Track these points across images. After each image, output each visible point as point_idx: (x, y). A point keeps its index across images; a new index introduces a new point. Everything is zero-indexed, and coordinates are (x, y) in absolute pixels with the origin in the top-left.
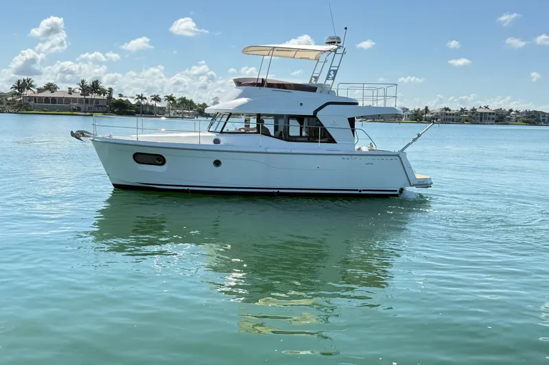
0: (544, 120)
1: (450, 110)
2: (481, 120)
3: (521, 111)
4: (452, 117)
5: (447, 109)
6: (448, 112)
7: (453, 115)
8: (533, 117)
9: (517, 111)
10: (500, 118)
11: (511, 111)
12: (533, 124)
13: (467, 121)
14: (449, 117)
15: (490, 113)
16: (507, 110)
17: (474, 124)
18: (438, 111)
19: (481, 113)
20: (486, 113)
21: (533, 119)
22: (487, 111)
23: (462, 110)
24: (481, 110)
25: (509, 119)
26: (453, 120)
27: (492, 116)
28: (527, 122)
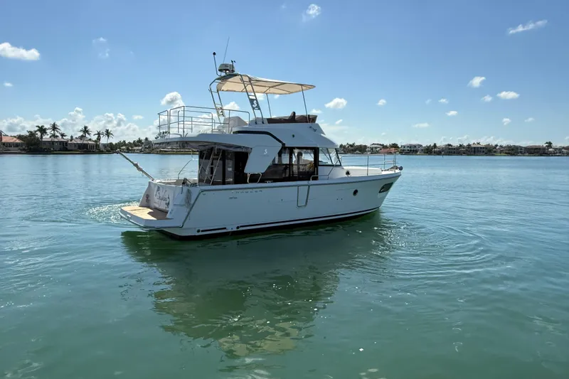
0: (521, 152)
1: (452, 146)
2: (474, 153)
3: (504, 145)
5: (449, 145)
6: (450, 147)
7: (454, 149)
8: (513, 150)
9: (501, 146)
10: (489, 151)
11: (497, 146)
12: (512, 155)
13: (464, 153)
14: (450, 150)
15: (481, 148)
16: (494, 145)
17: (470, 155)
18: (443, 146)
19: (475, 148)
20: (478, 148)
21: (513, 151)
22: (479, 146)
23: (461, 146)
24: (474, 146)
25: (495, 152)
26: (454, 152)
27: (483, 150)
28: (509, 153)
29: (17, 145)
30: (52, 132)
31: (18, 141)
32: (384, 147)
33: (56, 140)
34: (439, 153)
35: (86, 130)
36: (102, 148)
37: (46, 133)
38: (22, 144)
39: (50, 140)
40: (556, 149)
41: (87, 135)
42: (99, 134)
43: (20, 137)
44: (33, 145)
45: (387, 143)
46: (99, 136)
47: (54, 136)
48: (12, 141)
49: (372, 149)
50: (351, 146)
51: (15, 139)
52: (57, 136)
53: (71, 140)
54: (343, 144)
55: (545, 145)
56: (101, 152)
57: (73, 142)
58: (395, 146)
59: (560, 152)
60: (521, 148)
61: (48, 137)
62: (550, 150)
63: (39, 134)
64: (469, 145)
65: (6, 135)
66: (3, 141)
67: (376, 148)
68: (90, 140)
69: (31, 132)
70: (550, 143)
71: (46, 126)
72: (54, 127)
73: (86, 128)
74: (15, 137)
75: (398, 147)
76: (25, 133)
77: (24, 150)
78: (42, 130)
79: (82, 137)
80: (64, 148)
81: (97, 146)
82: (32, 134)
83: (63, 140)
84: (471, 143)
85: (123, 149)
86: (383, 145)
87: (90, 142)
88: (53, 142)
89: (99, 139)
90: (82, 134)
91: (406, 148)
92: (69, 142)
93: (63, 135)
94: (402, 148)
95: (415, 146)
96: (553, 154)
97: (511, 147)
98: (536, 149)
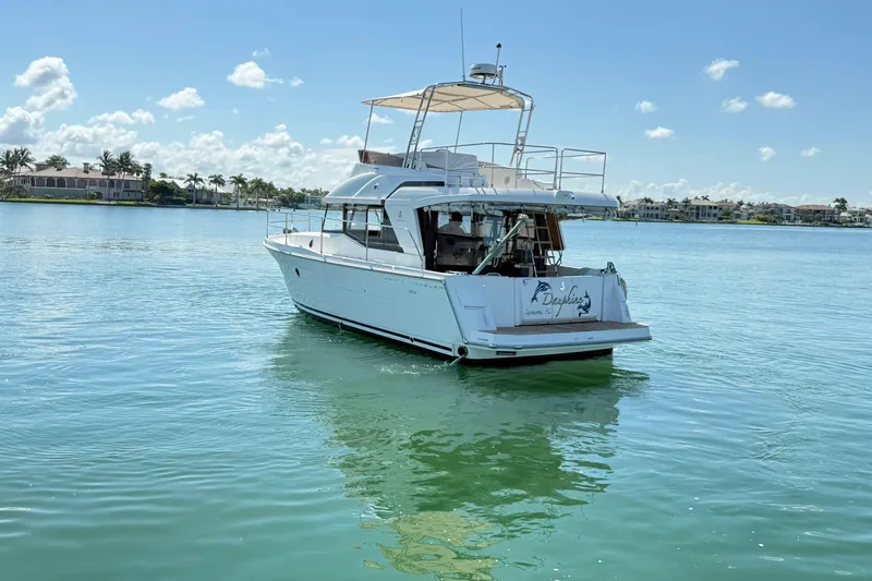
0: (788, 218)
1: (652, 202)
2: (697, 217)
3: (756, 203)
4: (655, 212)
5: (647, 200)
6: (649, 204)
7: (657, 208)
8: (772, 212)
9: (749, 205)
10: (725, 214)
11: (741, 203)
12: (774, 223)
13: (677, 218)
14: (650, 212)
15: (710, 207)
16: (735, 202)
17: (687, 222)
18: (636, 203)
19: (698, 207)
20: (704, 207)
21: (773, 215)
22: (706, 203)
23: (670, 202)
24: (697, 203)
25: (738, 216)
26: (657, 216)
27: (714, 211)
28: (764, 221)
34: (627, 216)
40: (854, 213)
55: (833, 205)
59: (861, 220)
60: (789, 209)
62: (843, 214)
64: (687, 201)
70: (843, 201)
84: (691, 198)
96: (849, 224)
97: (768, 207)
98: (818, 211)
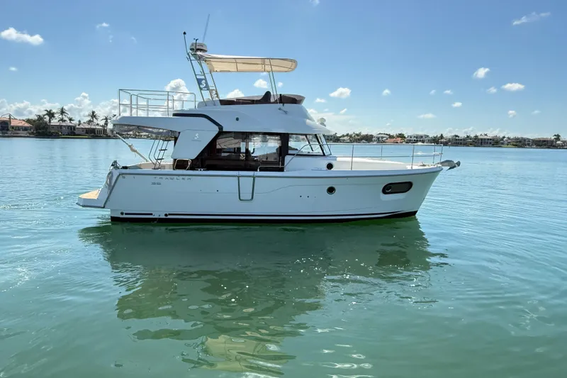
0: (529, 144)
1: (459, 137)
2: (482, 144)
3: (512, 137)
4: (460, 141)
5: (456, 136)
6: (457, 138)
8: (520, 142)
9: (508, 138)
10: (496, 143)
11: (504, 137)
12: (520, 147)
13: (471, 144)
14: (458, 141)
15: (488, 139)
16: (501, 137)
17: (476, 146)
18: (450, 137)
19: (482, 139)
20: (485, 139)
21: (520, 143)
22: (486, 137)
23: (468, 137)
24: (482, 137)
25: (502, 144)
26: (461, 143)
27: (490, 141)
28: (516, 146)
29: (25, 129)
30: (61, 116)
31: (27, 125)
32: (391, 137)
33: (64, 124)
34: (446, 144)
35: (93, 115)
36: (109, 134)
37: (54, 117)
38: (31, 128)
39: (58, 124)
40: (564, 142)
41: (95, 120)
42: (106, 119)
43: (28, 121)
44: (41, 129)
45: (393, 133)
46: (107, 121)
47: (62, 120)
48: (20, 125)
49: (378, 138)
50: (357, 135)
51: (24, 122)
52: (65, 121)
53: (79, 125)
54: (350, 134)
55: (553, 138)
56: (108, 137)
57: (81, 126)
58: (401, 136)
60: (529, 140)
61: (57, 120)
62: (558, 142)
63: (47, 118)
64: (476, 136)
65: (15, 119)
66: (12, 125)
67: (382, 137)
68: (98, 124)
69: (40, 116)
70: (558, 136)
71: (54, 111)
72: (62, 112)
73: (93, 112)
74: (24, 120)
75: (405, 137)
76: (33, 117)
77: (33, 133)
78: (51, 114)
79: (90, 122)
80: (72, 132)
81: (105, 131)
82: (40, 118)
83: (71, 124)
84: (478, 134)
85: (130, 135)
86: (389, 135)
87: (97, 127)
88: (61, 127)
89: (106, 124)
90: (89, 118)
91: (413, 139)
92: (77, 127)
93: (71, 120)
94: (409, 138)
95: (422, 137)
96: (561, 147)
97: (518, 139)
98: (545, 141)
